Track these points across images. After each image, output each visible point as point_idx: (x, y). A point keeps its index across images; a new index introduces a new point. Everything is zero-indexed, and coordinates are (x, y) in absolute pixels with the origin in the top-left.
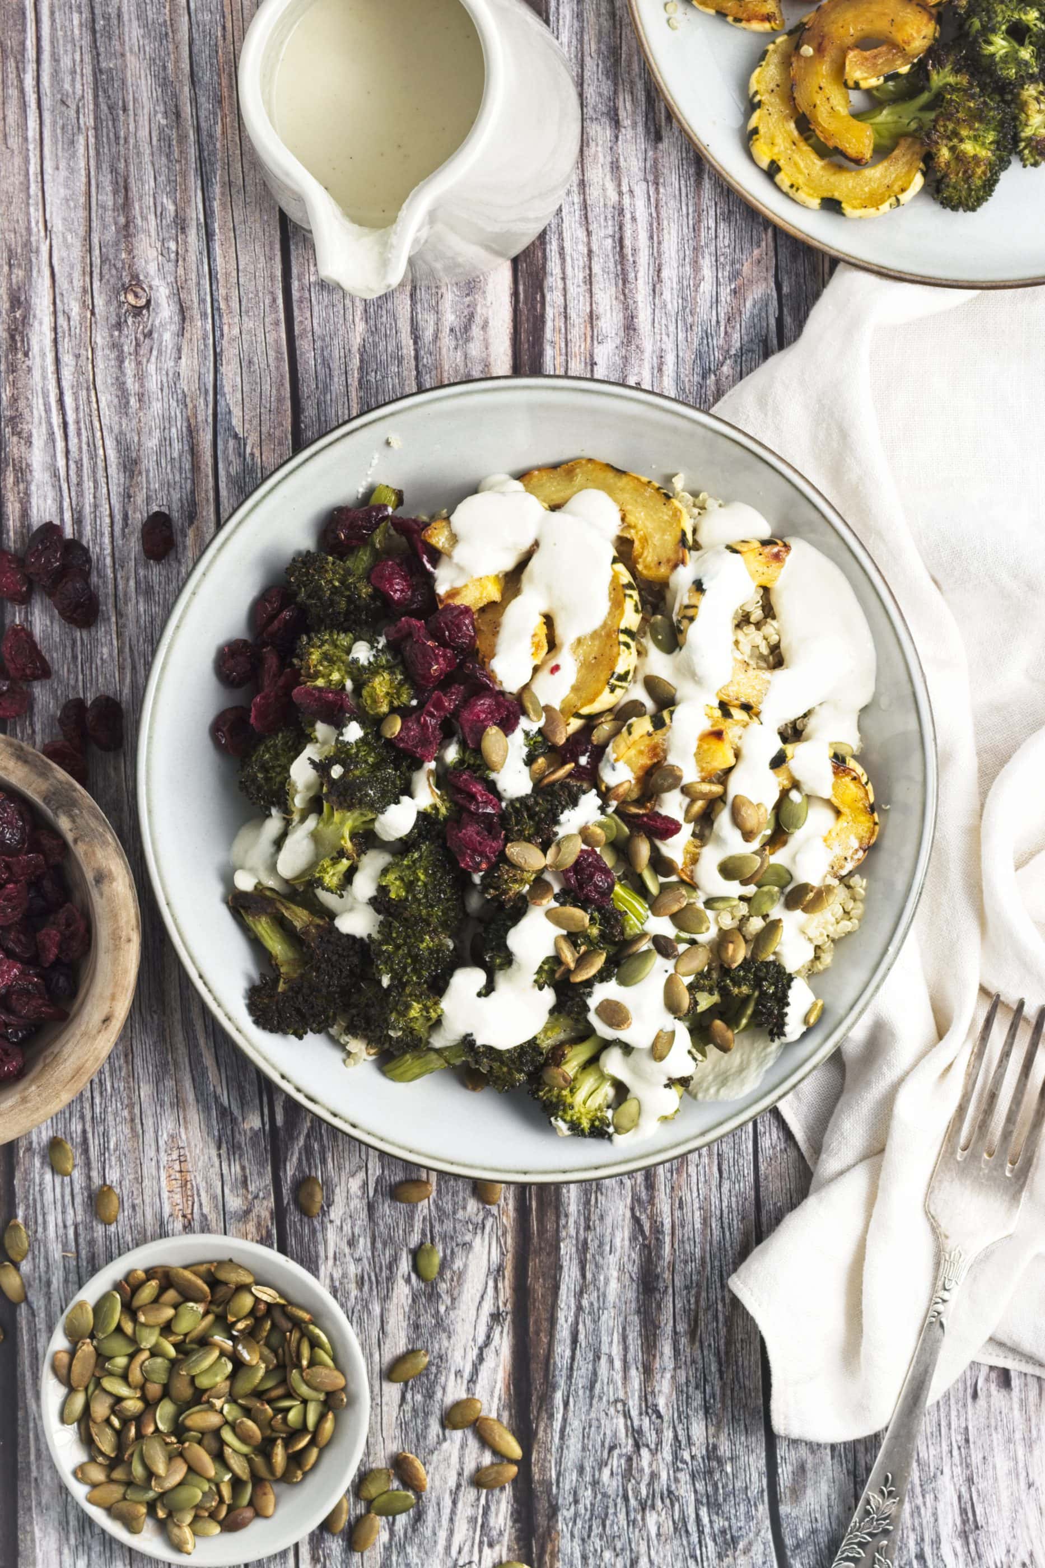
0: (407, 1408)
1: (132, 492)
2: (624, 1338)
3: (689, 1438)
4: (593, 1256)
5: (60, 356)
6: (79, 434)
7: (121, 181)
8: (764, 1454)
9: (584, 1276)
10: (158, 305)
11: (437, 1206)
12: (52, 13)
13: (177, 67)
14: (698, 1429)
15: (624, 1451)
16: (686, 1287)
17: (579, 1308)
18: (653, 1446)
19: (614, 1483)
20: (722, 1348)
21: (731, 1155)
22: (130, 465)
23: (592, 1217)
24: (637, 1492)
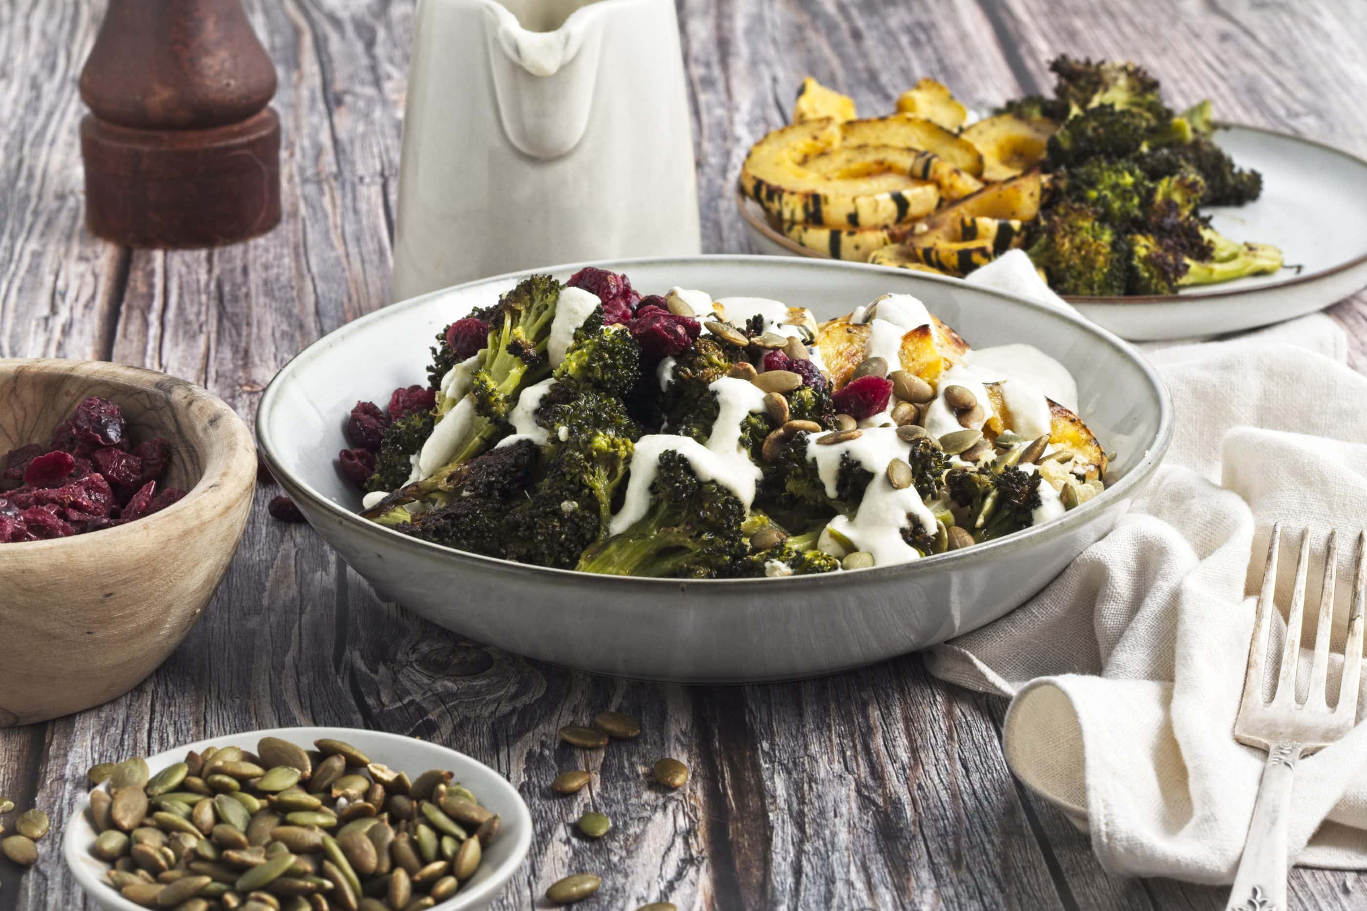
2: (865, 868)
4: (814, 820)
7: (241, 349)
9: (803, 832)
11: (603, 797)
12: (181, 295)
13: (302, 311)
16: (941, 836)
17: (801, 852)
20: (999, 872)
23: (808, 797)
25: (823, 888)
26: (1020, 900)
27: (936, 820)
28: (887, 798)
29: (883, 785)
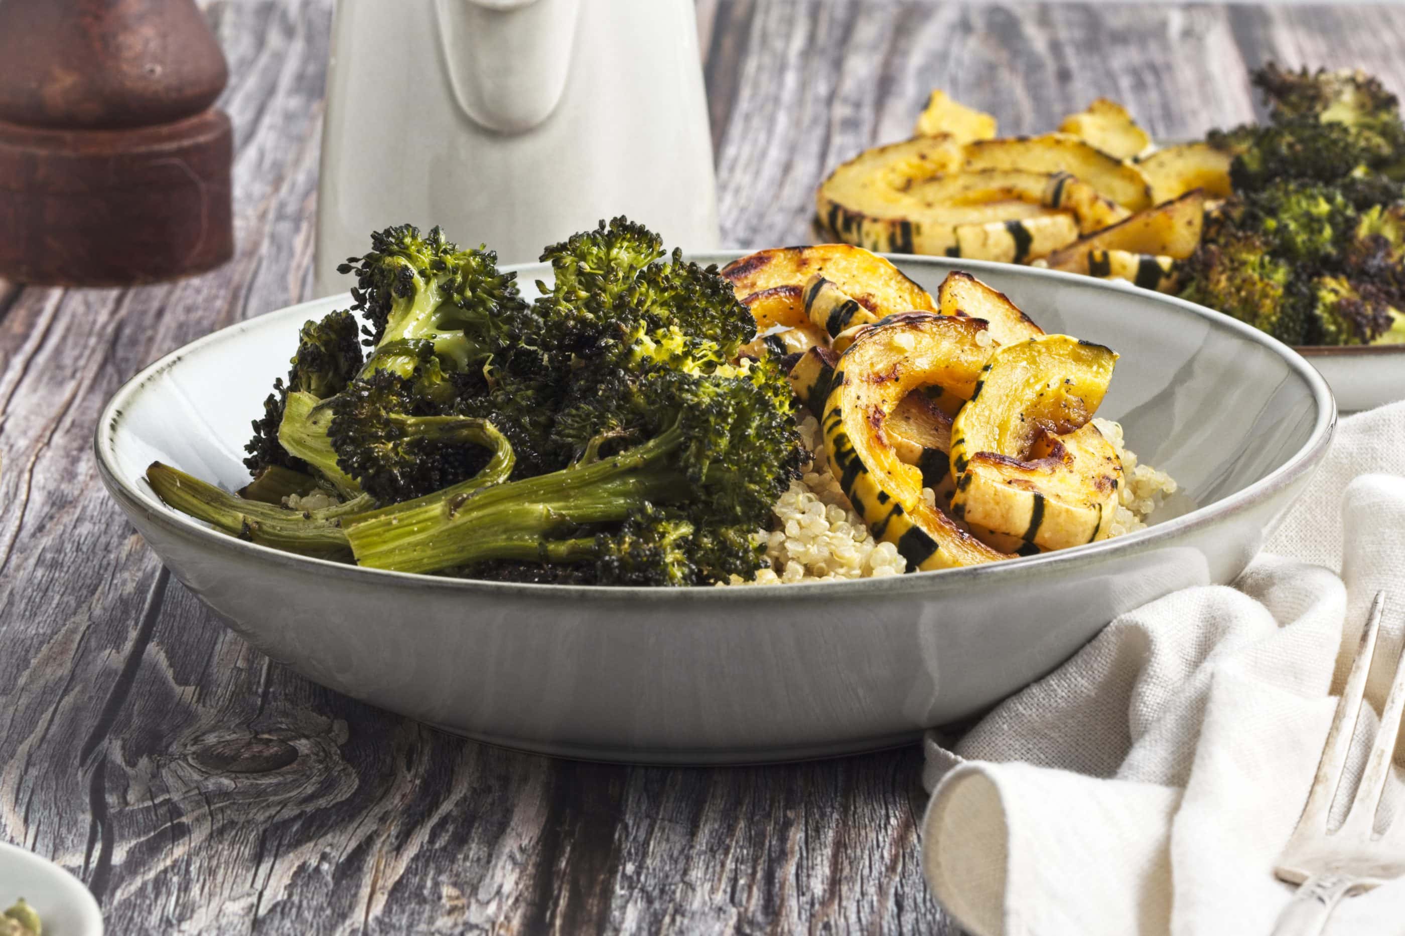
1: (57, 516)
11: (380, 922)
29: (775, 922)
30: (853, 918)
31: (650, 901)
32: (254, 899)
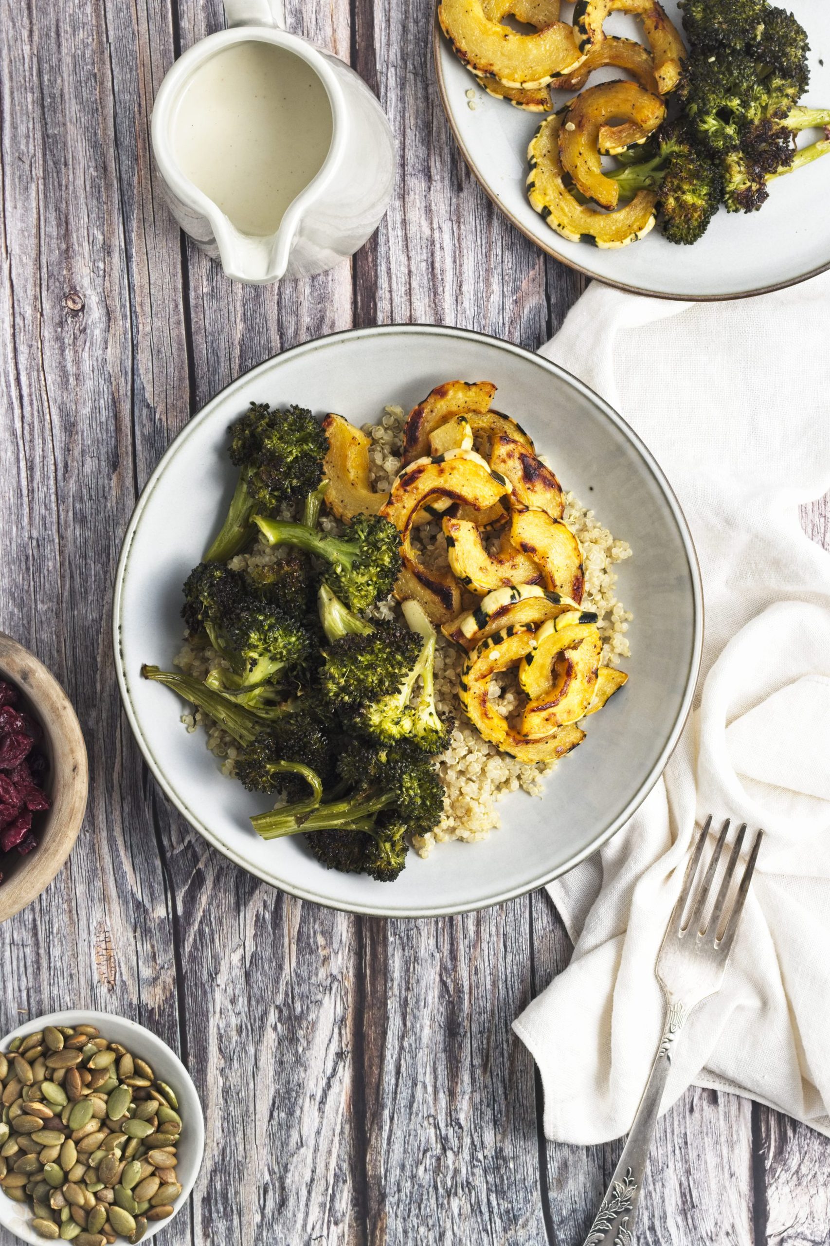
0: (274, 1122)
1: (71, 447)
2: (435, 1070)
3: (482, 1143)
4: (412, 1010)
5: (17, 346)
6: (31, 404)
7: (63, 217)
8: (537, 1155)
9: (405, 1025)
10: (90, 308)
11: (296, 974)
12: (12, 93)
13: (105, 134)
14: (489, 1137)
15: (435, 1153)
16: (480, 1032)
17: (402, 1048)
18: (456, 1149)
19: (427, 1177)
20: (507, 1076)
21: (513, 935)
22: (70, 427)
23: (411, 981)
24: (444, 1183)
25: (410, 1091)
26: (514, 1108)
27: (480, 1014)
28: (455, 982)
29: (455, 968)
30: (487, 964)
31: (404, 950)
32: (241, 950)
